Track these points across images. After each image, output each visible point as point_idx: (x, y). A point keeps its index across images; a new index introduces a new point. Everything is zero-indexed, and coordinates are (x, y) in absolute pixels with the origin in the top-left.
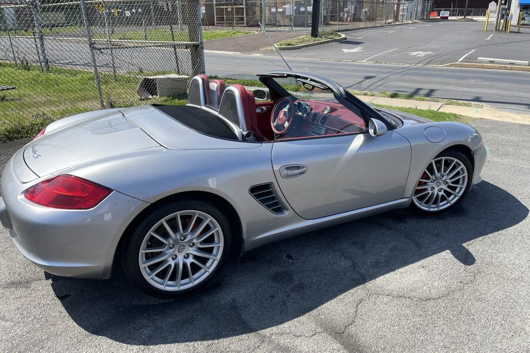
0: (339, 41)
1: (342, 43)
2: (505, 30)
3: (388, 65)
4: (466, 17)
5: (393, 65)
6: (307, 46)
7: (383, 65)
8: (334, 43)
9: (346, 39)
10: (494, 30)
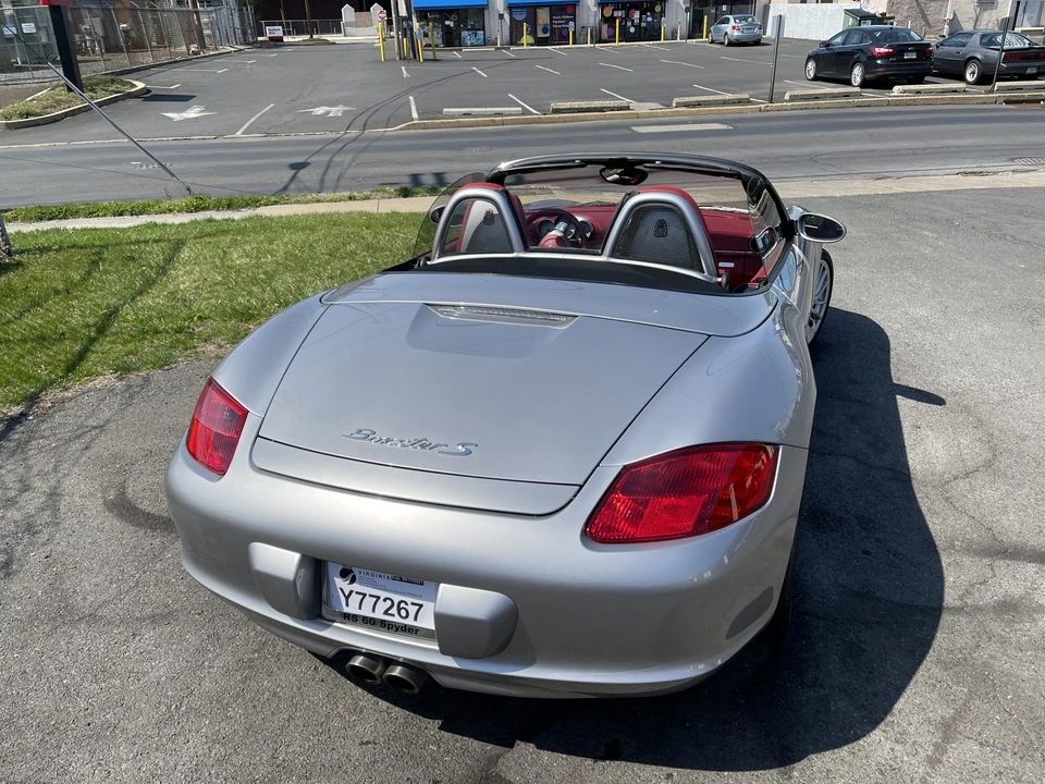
0: (137, 97)
1: (146, 99)
2: (415, 57)
3: (292, 137)
4: (315, 37)
5: (302, 136)
6: (73, 113)
7: (283, 138)
8: (131, 102)
9: (149, 91)
10: (398, 58)
